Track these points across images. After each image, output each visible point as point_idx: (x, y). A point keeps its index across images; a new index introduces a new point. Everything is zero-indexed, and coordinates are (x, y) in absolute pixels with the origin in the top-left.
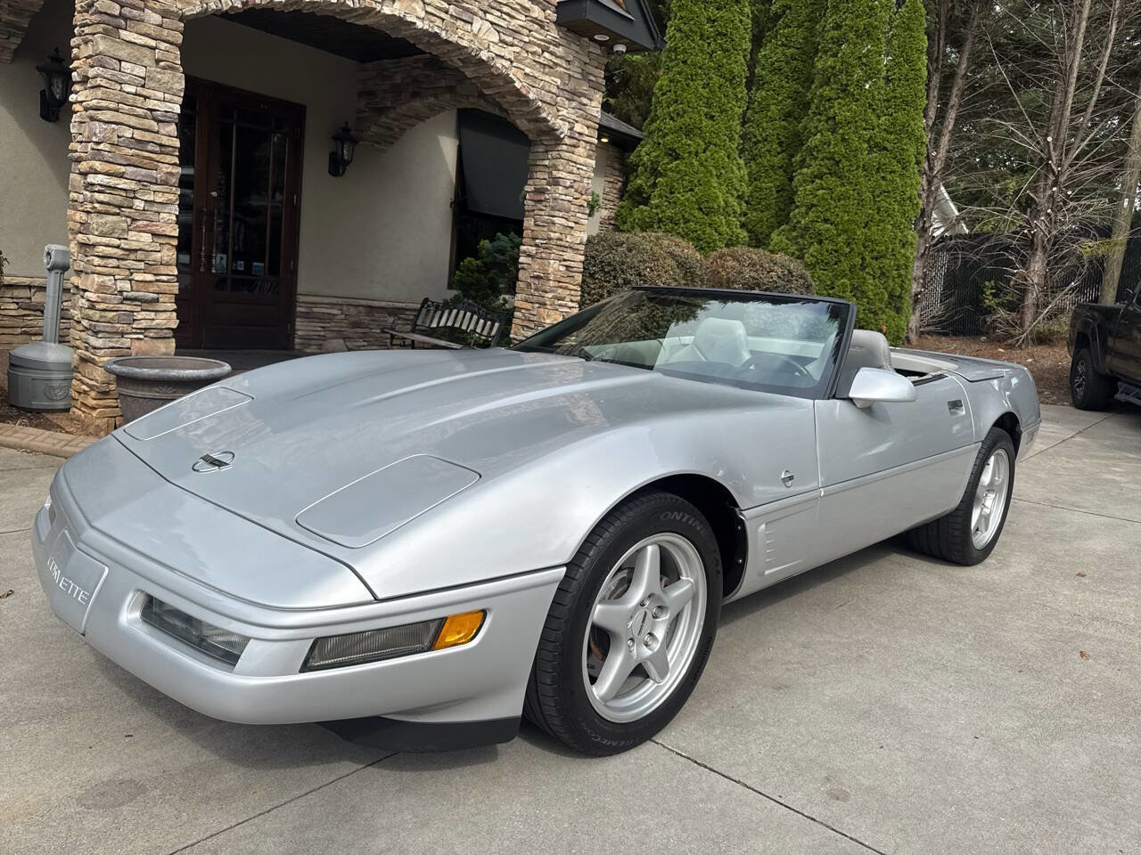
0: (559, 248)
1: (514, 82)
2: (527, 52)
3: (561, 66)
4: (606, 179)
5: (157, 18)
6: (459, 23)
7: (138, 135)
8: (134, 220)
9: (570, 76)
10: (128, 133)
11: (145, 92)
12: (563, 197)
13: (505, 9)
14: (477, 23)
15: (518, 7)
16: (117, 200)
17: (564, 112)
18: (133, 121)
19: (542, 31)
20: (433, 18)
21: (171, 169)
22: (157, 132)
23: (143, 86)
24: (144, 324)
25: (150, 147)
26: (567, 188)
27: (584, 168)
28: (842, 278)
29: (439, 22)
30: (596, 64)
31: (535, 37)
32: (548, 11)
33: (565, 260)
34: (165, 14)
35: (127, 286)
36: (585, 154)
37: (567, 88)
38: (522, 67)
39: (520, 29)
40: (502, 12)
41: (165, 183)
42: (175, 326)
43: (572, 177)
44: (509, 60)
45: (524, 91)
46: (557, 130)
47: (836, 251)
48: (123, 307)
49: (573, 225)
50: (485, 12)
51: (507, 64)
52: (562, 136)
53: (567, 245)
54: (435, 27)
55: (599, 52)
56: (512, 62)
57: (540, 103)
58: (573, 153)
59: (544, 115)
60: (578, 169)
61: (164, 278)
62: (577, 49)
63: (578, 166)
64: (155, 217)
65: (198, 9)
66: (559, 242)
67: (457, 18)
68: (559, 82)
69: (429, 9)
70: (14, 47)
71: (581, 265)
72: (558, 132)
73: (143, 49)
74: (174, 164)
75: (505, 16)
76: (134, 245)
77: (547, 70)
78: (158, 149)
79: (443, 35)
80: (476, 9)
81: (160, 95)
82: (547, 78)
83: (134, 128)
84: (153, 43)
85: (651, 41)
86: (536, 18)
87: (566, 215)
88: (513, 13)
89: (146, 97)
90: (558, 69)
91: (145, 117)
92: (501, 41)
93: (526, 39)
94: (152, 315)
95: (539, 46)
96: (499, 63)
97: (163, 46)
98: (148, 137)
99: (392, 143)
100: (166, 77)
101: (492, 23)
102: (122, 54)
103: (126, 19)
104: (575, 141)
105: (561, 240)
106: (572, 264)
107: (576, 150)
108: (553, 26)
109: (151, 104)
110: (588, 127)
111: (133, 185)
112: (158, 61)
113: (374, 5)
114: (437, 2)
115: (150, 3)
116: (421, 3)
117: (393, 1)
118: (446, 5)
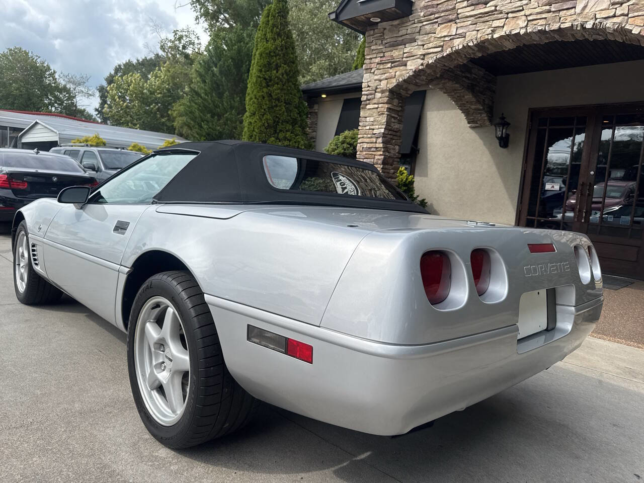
5: (379, 95)
6: (562, 13)
18: (367, 140)
20: (535, 22)
22: (376, 143)
23: (373, 125)
25: (372, 150)
29: (542, 22)
34: (383, 92)
51: (621, 19)
54: (540, 26)
65: (395, 84)
67: (560, 11)
69: (531, 18)
73: (374, 110)
74: (381, 155)
78: (375, 150)
79: (547, 29)
81: (377, 127)
84: (376, 106)
89: (373, 129)
91: (371, 138)
97: (380, 106)
98: (371, 145)
100: (381, 118)
102: (367, 115)
103: (369, 100)
109: (375, 132)
112: (378, 113)
113: (486, 37)
114: (538, 10)
115: (378, 90)
116: (524, 18)
117: (503, 27)
118: (548, 7)
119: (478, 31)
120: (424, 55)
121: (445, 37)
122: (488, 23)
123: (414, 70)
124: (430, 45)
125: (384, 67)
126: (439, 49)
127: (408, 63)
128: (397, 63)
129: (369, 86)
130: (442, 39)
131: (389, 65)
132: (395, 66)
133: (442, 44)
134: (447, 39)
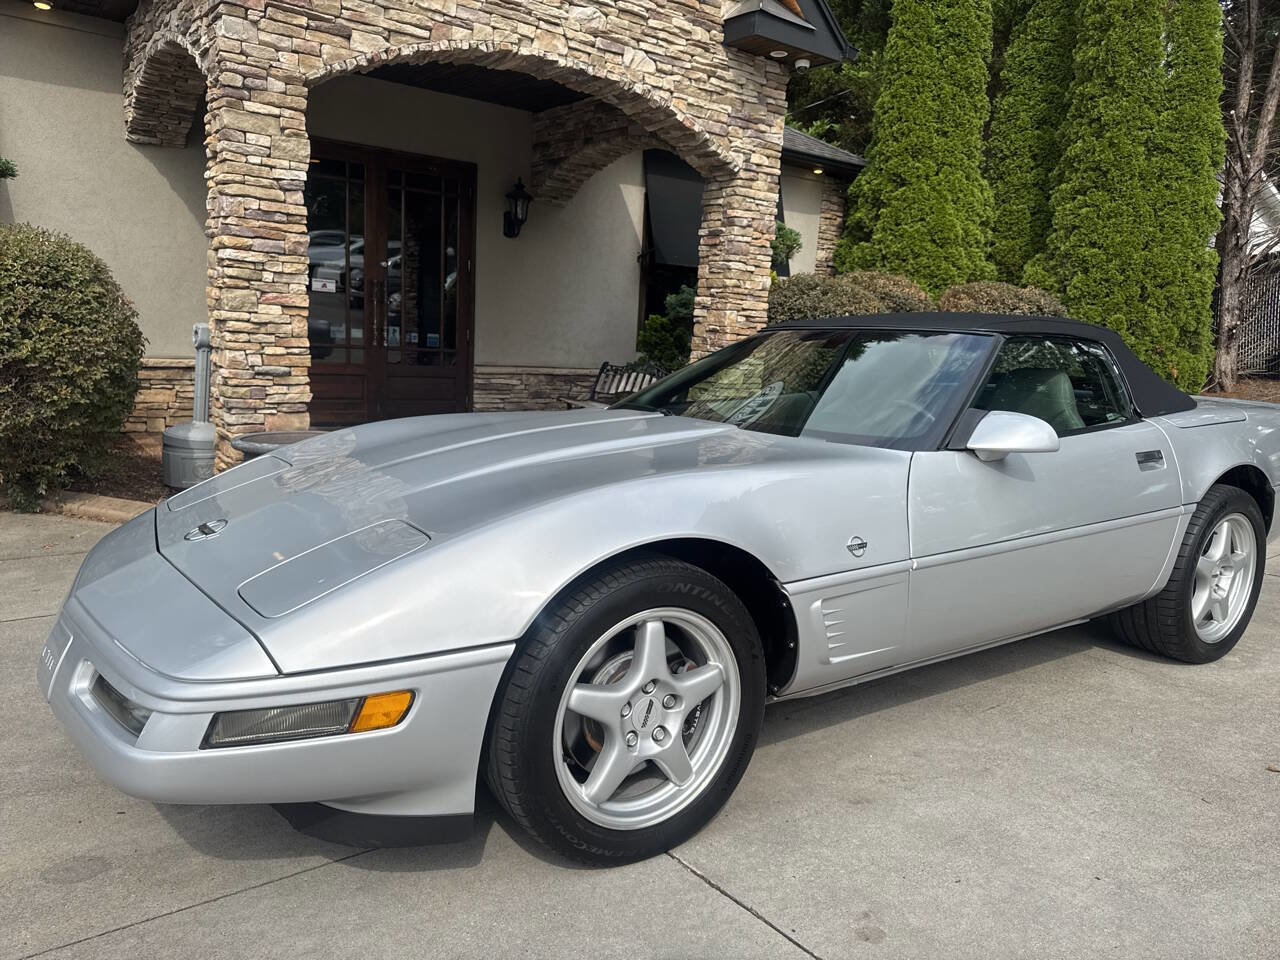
0: (738, 297)
1: (676, 114)
2: (690, 79)
3: (731, 91)
4: (823, 215)
5: (280, 86)
6: (608, 56)
7: (264, 206)
8: (263, 293)
9: (743, 101)
10: (255, 205)
11: (270, 162)
12: (740, 238)
13: (662, 35)
14: (629, 54)
15: (677, 31)
16: (246, 273)
17: (737, 143)
18: (259, 192)
19: (707, 54)
20: (577, 54)
21: (299, 238)
22: (284, 202)
23: (269, 156)
24: (276, 399)
25: (277, 217)
26: (744, 227)
27: (765, 203)
28: (1116, 313)
29: (584, 57)
30: (775, 85)
31: (698, 62)
32: (714, 32)
33: (744, 310)
34: (288, 80)
35: (257, 360)
36: (766, 188)
37: (740, 115)
38: (685, 97)
39: (680, 55)
40: (658, 38)
41: (293, 253)
42: (308, 400)
43: (749, 215)
44: (668, 90)
45: (687, 124)
46: (730, 163)
47: (1107, 281)
48: (255, 382)
49: (753, 269)
50: (638, 41)
51: (666, 95)
52: (736, 170)
53: (746, 292)
54: (580, 62)
55: (778, 71)
56: (672, 93)
57: (707, 136)
58: (750, 188)
59: (713, 148)
60: (757, 205)
61: (296, 351)
62: (752, 70)
63: (757, 202)
64: (284, 289)
65: (322, 72)
66: (736, 290)
67: (606, 51)
68: (729, 109)
69: (572, 44)
70: (186, 131)
71: (765, 314)
72: (731, 166)
73: (268, 119)
74: (303, 233)
75: (661, 43)
76: (264, 318)
77: (715, 97)
78: (285, 219)
79: (590, 71)
80: (626, 39)
81: (286, 164)
82: (715, 106)
83: (260, 199)
84: (276, 111)
85: (839, 51)
86: (699, 41)
87: (744, 259)
88: (671, 38)
89: (272, 167)
90: (729, 94)
91: (271, 188)
92: (658, 70)
93: (688, 65)
94: (284, 389)
95: (704, 71)
96: (657, 95)
97: (287, 113)
98: (274, 207)
99: (571, 197)
100: (292, 144)
101: (647, 52)
102: (246, 126)
103: (250, 89)
104: (752, 174)
105: (739, 287)
106: (753, 313)
107: (754, 184)
108: (721, 47)
109: (277, 173)
110: (768, 157)
111: (260, 258)
112: (283, 129)
113: (510, 47)
114: (581, 36)
115: (273, 71)
116: (563, 39)
117: (532, 40)
118: (592, 38)
119: (494, 28)
120: (390, 31)
121: (435, 11)
122: (510, 21)
123: (369, 56)
124: (407, 17)
125: (289, 20)
126: (426, 34)
127: (355, 35)
128: (326, 25)
129: (242, 53)
130: (430, 14)
131: (304, 21)
132: (317, 29)
133: (430, 24)
134: (437, 17)
